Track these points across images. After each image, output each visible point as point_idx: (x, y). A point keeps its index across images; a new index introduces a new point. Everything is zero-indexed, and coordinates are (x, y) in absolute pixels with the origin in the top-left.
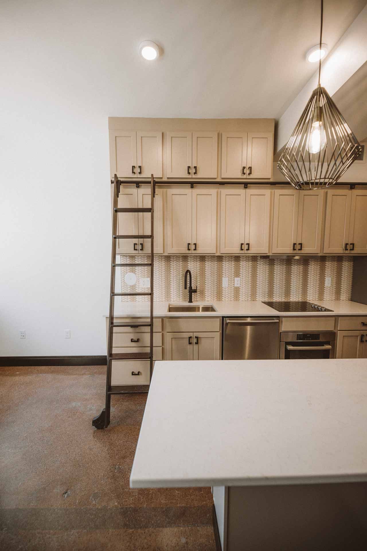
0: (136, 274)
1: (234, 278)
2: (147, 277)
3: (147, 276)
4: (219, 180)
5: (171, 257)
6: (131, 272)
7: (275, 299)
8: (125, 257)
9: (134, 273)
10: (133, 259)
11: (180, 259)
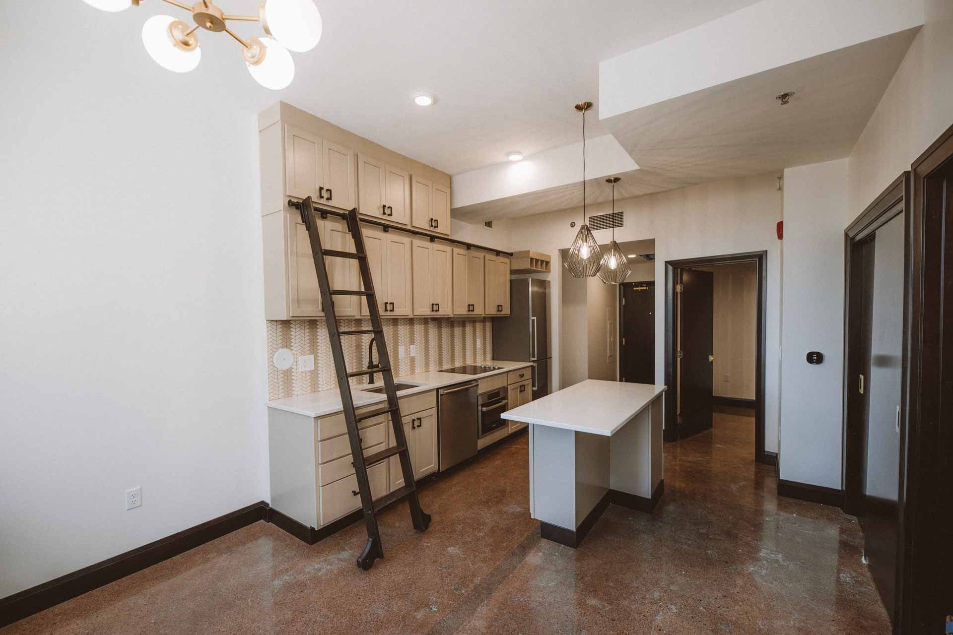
0: (292, 350)
1: (409, 345)
2: (309, 354)
3: (308, 352)
4: (409, 227)
5: (341, 321)
6: (283, 348)
7: (445, 367)
8: (275, 323)
9: (290, 348)
10: (288, 325)
11: (353, 323)
